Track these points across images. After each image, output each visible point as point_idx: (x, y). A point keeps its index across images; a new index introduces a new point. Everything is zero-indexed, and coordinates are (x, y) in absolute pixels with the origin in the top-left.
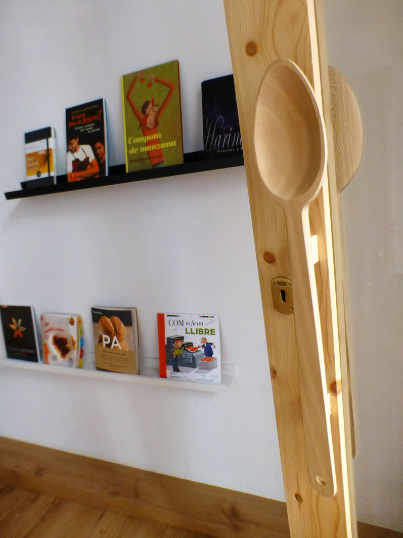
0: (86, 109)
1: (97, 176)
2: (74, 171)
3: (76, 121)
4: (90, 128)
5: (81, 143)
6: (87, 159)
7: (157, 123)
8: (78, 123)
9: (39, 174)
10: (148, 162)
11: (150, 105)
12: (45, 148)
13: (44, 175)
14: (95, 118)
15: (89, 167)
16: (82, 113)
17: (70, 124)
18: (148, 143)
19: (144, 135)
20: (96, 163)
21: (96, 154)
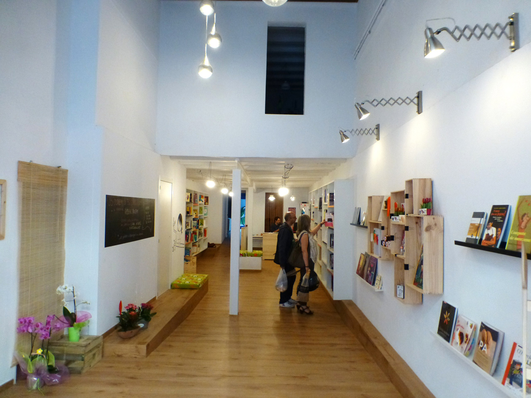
0: (500, 208)
1: (493, 246)
2: (485, 240)
3: (495, 213)
4: (499, 219)
5: (493, 226)
6: (493, 235)
7: (526, 226)
8: (496, 214)
9: (472, 235)
10: (515, 246)
11: (526, 216)
12: (479, 223)
13: (474, 237)
14: (503, 214)
15: (492, 240)
16: (498, 210)
17: (492, 214)
18: (519, 237)
19: (519, 231)
20: (495, 239)
21: (497, 234)
